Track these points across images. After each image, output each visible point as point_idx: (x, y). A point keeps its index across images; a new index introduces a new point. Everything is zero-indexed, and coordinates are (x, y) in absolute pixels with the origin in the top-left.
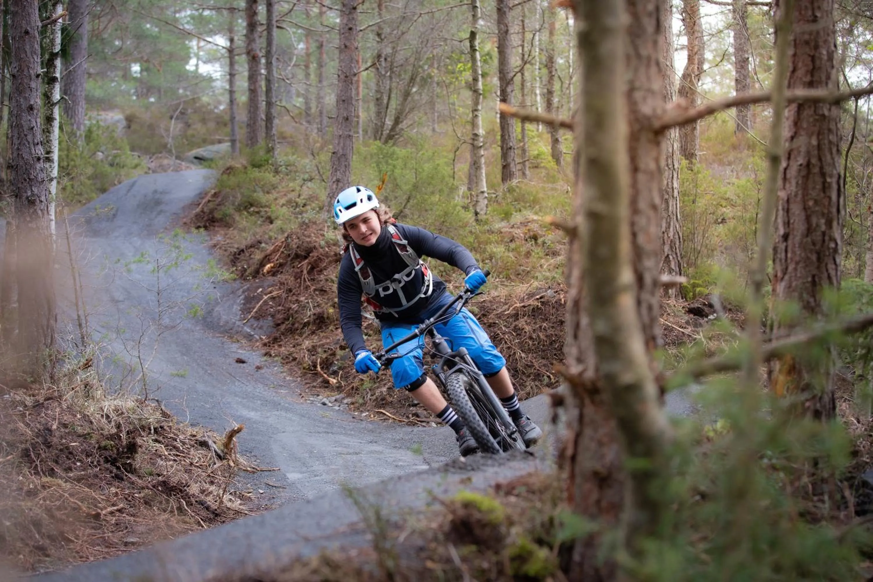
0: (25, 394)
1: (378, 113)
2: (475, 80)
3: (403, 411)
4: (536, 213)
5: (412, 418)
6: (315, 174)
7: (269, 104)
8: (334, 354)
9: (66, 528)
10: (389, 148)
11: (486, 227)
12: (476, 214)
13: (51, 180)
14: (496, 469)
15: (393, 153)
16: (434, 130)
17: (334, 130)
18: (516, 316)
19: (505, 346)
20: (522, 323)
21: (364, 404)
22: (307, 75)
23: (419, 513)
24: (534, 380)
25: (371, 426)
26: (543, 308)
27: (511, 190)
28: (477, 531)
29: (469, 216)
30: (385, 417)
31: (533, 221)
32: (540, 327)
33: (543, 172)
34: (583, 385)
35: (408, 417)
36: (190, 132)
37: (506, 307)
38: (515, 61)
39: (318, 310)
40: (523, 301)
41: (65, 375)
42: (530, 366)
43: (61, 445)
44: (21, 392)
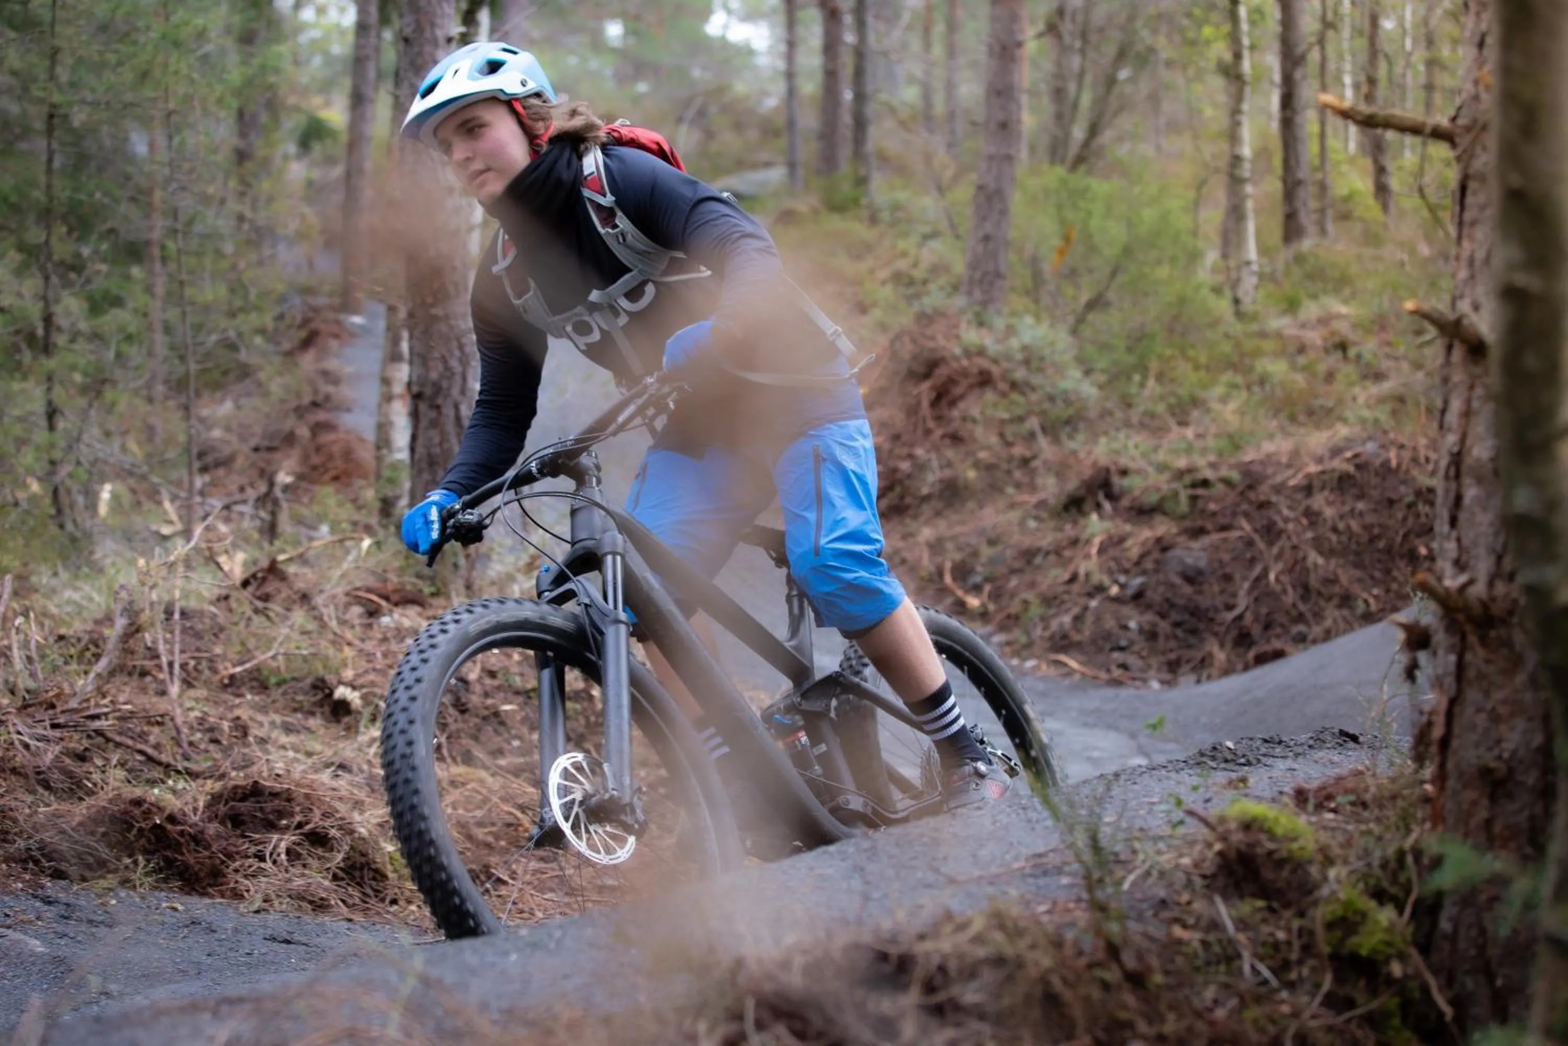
0: (420, 615)
1: (1059, 116)
2: (1238, 56)
3: (1101, 658)
4: (1346, 302)
5: (1117, 673)
6: (944, 225)
7: (860, 97)
8: (975, 554)
9: (493, 860)
10: (1079, 179)
11: (1254, 327)
12: (1237, 301)
13: (471, 229)
14: (1289, 763)
15: (1086, 190)
16: (1158, 148)
17: (981, 144)
18: (1308, 489)
19: (1288, 544)
20: (1318, 501)
21: (1029, 645)
22: (927, 45)
23: (1157, 839)
24: (1340, 606)
25: (1041, 686)
26: (1358, 475)
27: (1299, 259)
28: (1268, 874)
29: (1223, 306)
30: (1065, 670)
31: (1339, 316)
32: (1352, 510)
33: (1357, 228)
34: (1466, 609)
35: (1108, 671)
36: (714, 147)
37: (1290, 472)
38: (1308, 24)
39: (948, 473)
40: (1320, 460)
41: (493, 583)
42: (1332, 581)
43: (486, 708)
44: (413, 611)
